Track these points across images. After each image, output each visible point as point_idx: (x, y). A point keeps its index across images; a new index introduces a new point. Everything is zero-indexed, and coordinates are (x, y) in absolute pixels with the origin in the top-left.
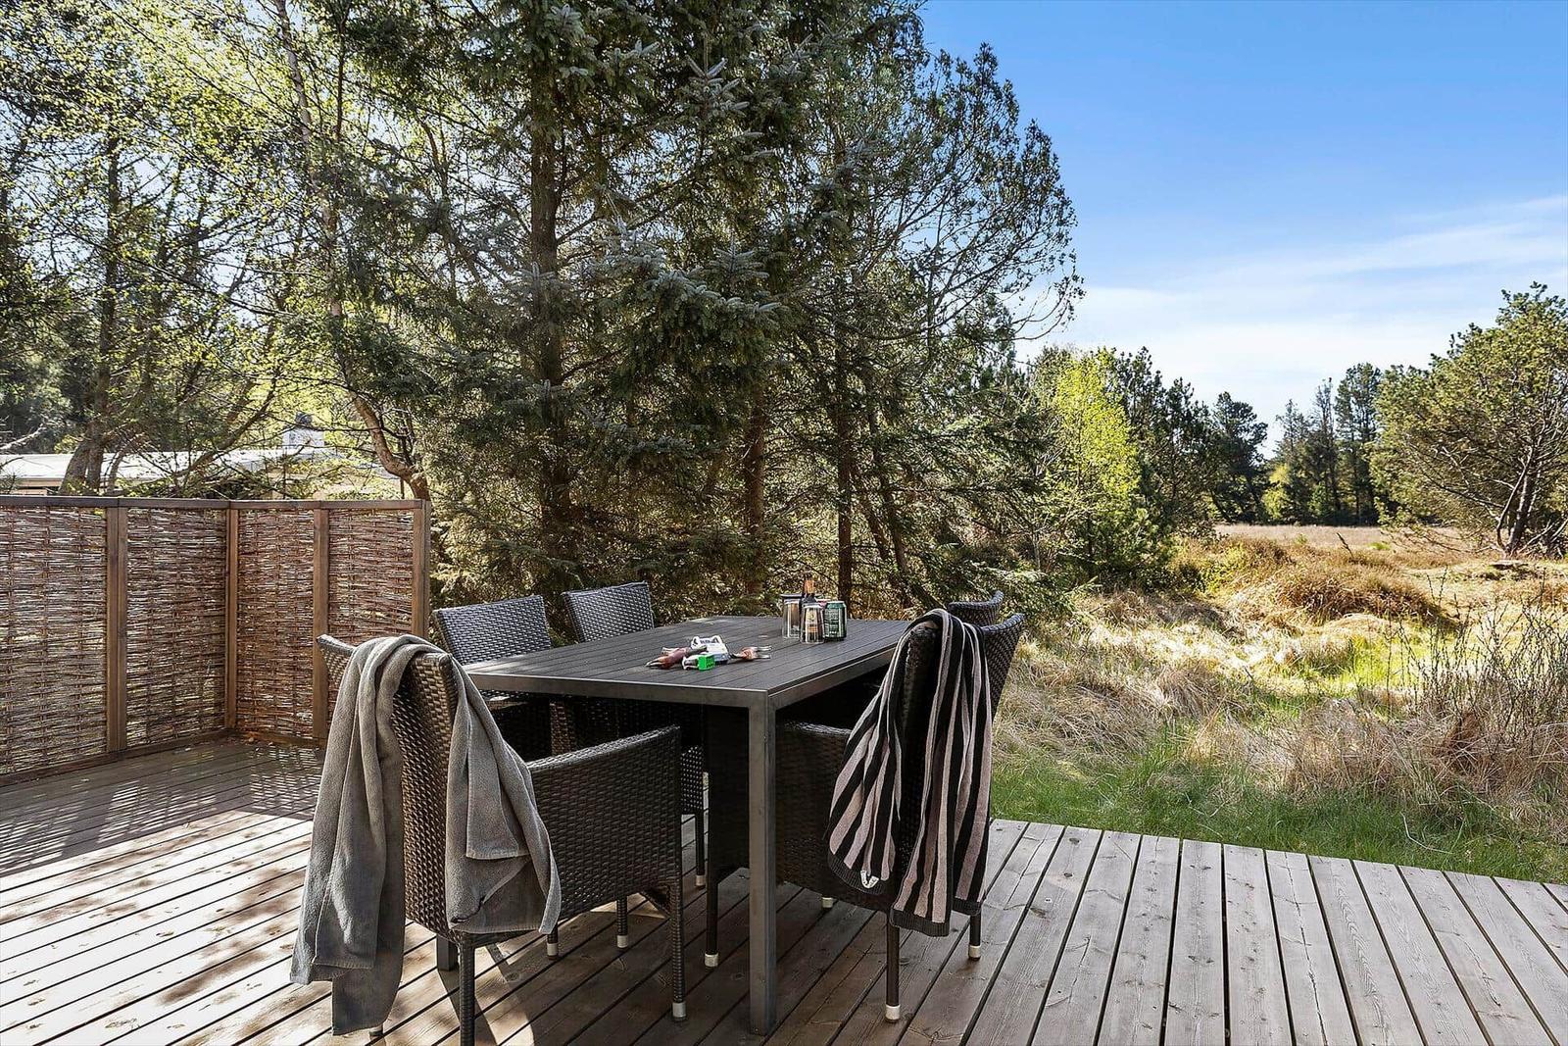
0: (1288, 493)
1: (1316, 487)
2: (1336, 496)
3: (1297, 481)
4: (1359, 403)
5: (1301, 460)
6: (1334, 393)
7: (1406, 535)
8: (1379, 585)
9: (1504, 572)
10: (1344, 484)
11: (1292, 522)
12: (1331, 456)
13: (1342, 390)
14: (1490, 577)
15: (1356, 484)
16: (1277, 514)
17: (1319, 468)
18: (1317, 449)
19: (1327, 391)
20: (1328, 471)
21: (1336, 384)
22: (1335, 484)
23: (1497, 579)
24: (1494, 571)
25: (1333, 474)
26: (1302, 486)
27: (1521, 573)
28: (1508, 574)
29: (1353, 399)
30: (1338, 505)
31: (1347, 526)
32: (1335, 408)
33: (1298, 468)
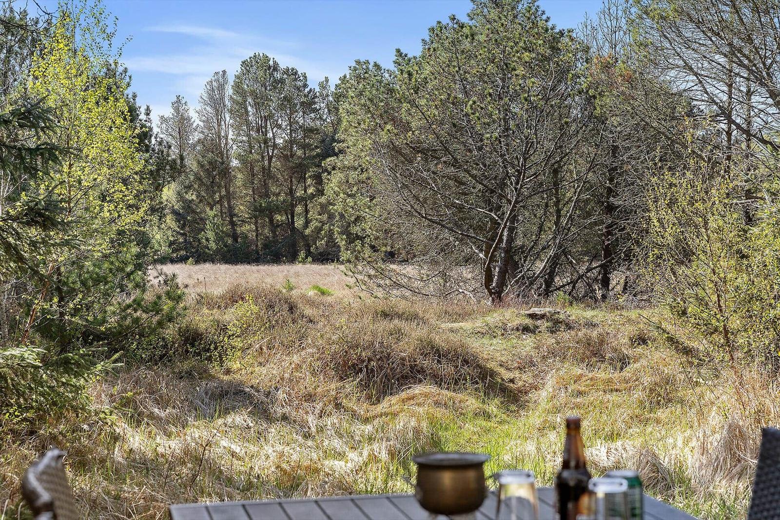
0: (178, 220)
1: (211, 213)
2: (233, 224)
3: (188, 206)
4: (257, 105)
5: (192, 178)
6: (229, 91)
7: (369, 276)
8: (433, 347)
9: (539, 322)
10: (242, 209)
11: (183, 260)
12: (225, 172)
13: (238, 87)
14: (526, 329)
15: (255, 210)
16: (165, 249)
17: (212, 187)
18: (210, 163)
19: (221, 87)
20: (223, 193)
21: (231, 80)
22: (231, 208)
23: (533, 332)
24: (528, 321)
25: (229, 196)
26: (194, 212)
27: (557, 324)
28: (543, 325)
29: (250, 100)
30: (235, 237)
31: (249, 263)
32: (231, 111)
33: (188, 187)
